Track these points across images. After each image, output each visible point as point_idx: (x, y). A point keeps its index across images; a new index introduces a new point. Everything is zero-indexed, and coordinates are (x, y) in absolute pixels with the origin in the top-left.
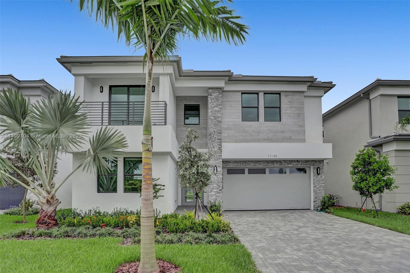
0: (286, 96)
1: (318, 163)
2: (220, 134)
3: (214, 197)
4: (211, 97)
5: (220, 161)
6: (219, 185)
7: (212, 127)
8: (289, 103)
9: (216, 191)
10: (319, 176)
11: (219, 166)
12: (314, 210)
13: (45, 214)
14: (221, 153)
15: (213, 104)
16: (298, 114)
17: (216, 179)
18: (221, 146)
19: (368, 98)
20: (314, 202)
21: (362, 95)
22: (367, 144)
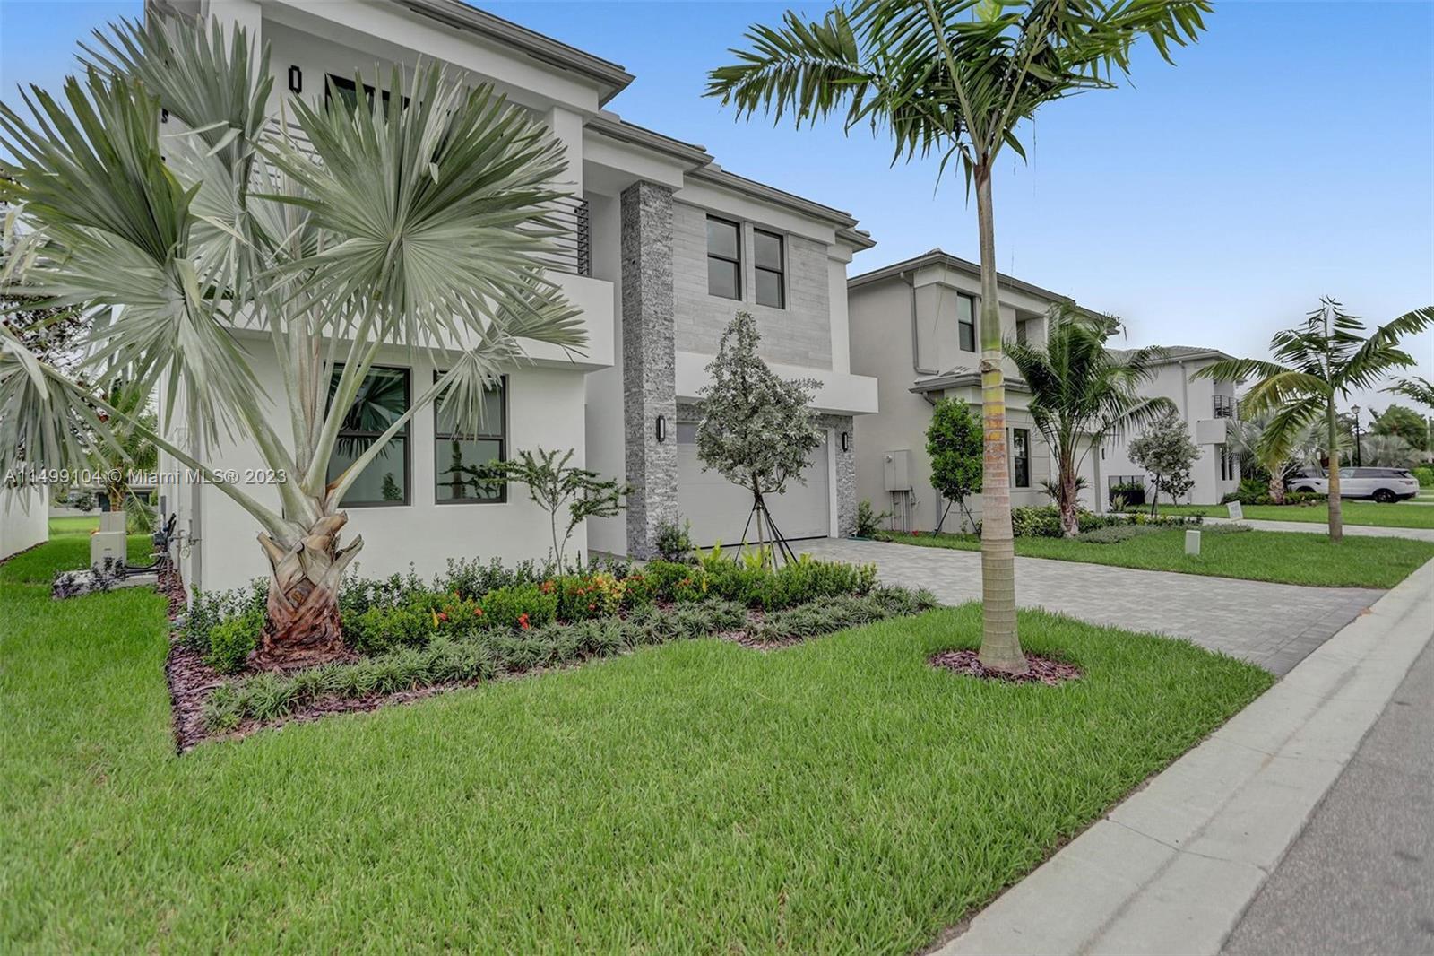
0: (796, 247)
1: (843, 423)
2: (670, 324)
3: (658, 511)
4: (647, 208)
5: (670, 402)
6: (670, 473)
7: (651, 300)
8: (801, 267)
9: (664, 491)
10: (846, 454)
11: (670, 419)
12: (840, 537)
14: (673, 380)
15: (651, 232)
16: (819, 296)
17: (663, 455)
18: (673, 358)
19: (911, 285)
20: (839, 517)
21: (902, 274)
22: (914, 387)
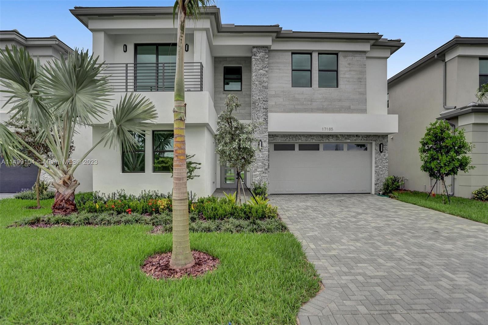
0: (345, 57)
1: (381, 139)
2: (266, 103)
3: (258, 178)
4: (255, 57)
5: (265, 134)
6: (264, 163)
7: (257, 94)
8: (348, 66)
9: (261, 170)
10: (382, 154)
11: (265, 141)
12: (375, 194)
13: (62, 198)
14: (267, 125)
15: (258, 66)
16: (359, 78)
17: (261, 156)
18: (267, 116)
19: (444, 60)
20: (376, 184)
21: (436, 56)
22: (440, 116)
